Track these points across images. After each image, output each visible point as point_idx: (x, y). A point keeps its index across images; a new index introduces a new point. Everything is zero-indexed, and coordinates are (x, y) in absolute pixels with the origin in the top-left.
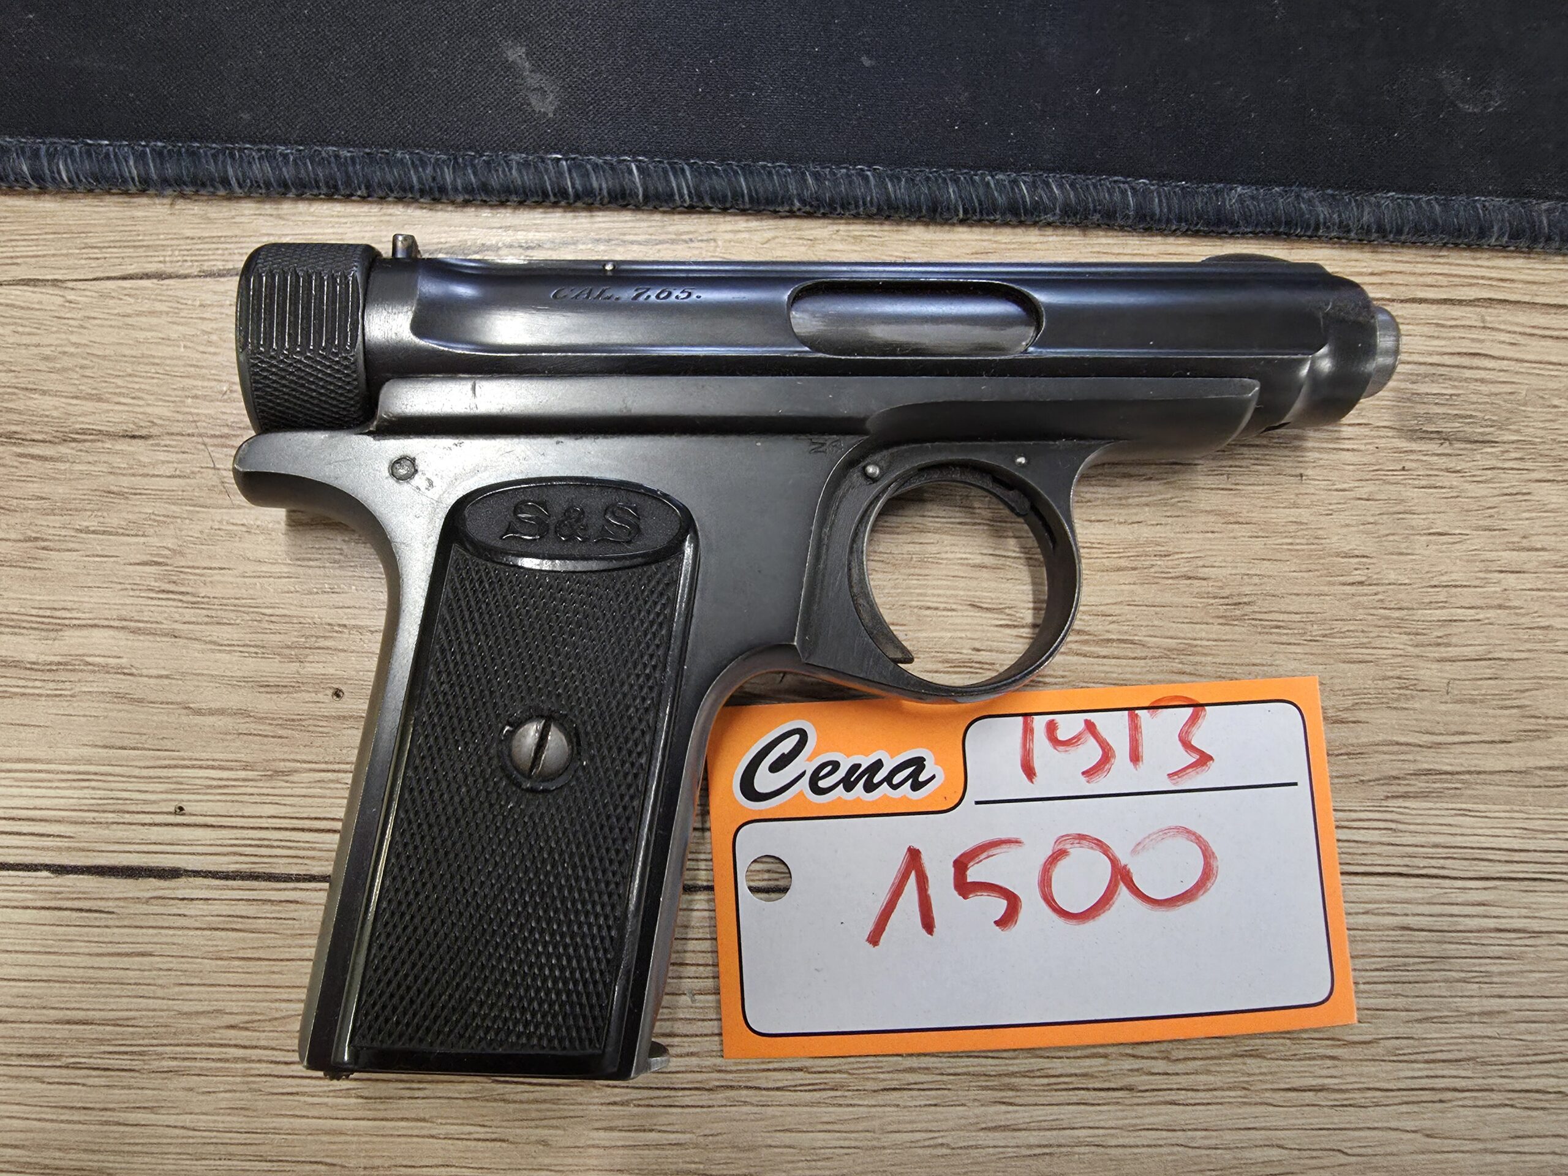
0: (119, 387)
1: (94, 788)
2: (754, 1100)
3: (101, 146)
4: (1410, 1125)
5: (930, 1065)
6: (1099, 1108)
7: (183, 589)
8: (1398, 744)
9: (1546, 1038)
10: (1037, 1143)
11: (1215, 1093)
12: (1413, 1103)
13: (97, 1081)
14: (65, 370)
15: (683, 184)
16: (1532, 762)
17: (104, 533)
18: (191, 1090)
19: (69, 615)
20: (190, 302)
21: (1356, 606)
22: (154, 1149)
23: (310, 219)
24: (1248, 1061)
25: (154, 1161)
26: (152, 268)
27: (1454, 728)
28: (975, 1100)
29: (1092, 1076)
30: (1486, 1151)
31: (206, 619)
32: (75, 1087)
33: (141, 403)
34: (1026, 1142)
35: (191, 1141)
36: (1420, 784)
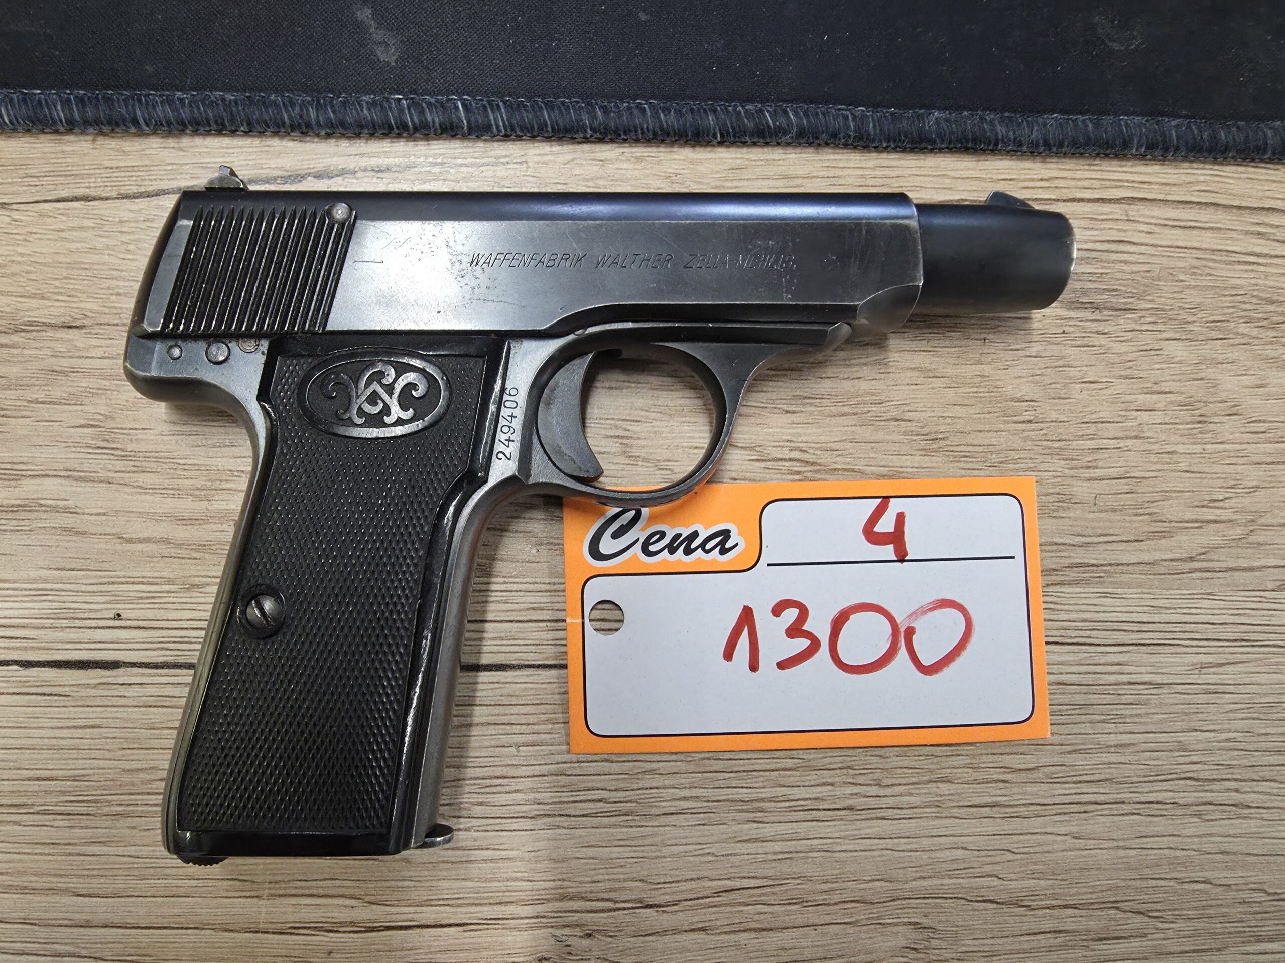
0: (56, 287)
1: (50, 601)
2: (565, 824)
3: (35, 94)
4: (1062, 830)
5: (699, 795)
6: (827, 823)
7: (114, 446)
8: (1056, 544)
9: (1165, 763)
10: (780, 850)
11: (915, 810)
12: (1065, 813)
13: (61, 823)
14: (14, 275)
15: (500, 118)
16: (1159, 556)
17: (50, 403)
18: (134, 828)
19: (24, 468)
20: (111, 219)
21: (1025, 439)
22: (107, 873)
23: (205, 150)
24: (940, 785)
25: (108, 881)
26: (80, 192)
27: (1100, 532)
28: (734, 820)
29: (822, 800)
30: (1118, 847)
31: (134, 469)
32: (45, 828)
33: (75, 300)
34: (772, 850)
35: (135, 866)
36: (1073, 574)
